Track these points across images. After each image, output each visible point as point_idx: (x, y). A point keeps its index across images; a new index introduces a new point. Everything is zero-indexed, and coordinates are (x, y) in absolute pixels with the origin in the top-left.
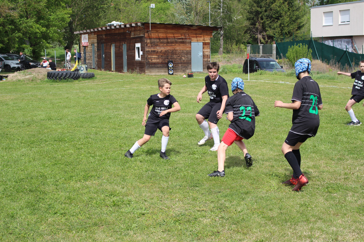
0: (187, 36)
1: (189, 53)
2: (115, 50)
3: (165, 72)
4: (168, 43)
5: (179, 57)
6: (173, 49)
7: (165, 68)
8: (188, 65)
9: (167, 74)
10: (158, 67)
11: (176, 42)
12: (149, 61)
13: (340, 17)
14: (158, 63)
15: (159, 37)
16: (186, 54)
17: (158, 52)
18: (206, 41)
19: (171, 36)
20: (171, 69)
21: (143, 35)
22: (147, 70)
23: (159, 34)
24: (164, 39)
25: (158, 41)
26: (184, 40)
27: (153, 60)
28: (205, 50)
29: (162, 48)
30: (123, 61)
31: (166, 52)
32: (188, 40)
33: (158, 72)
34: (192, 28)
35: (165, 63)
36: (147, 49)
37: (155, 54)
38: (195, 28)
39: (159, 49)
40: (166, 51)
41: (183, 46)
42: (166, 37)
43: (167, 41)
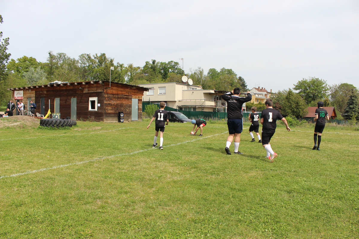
0: (130, 93)
1: (130, 106)
2: (60, 102)
3: (116, 120)
4: (118, 98)
5: (124, 109)
6: (121, 102)
8: (130, 115)
9: (117, 122)
10: (112, 117)
11: (123, 98)
12: (106, 112)
13: (159, 90)
14: (112, 113)
15: (113, 93)
17: (112, 104)
18: (140, 98)
19: (120, 93)
20: (122, 118)
21: (102, 91)
22: (105, 119)
23: (113, 91)
24: (116, 95)
25: (112, 96)
26: (128, 97)
27: (109, 111)
28: (139, 105)
29: (115, 102)
30: (71, 111)
31: (117, 106)
32: (130, 97)
33: (112, 120)
34: (133, 88)
35: (117, 114)
36: (105, 102)
37: (110, 106)
38: (134, 88)
39: (113, 102)
40: (117, 104)
41: (127, 101)
42: (117, 93)
43: (118, 96)
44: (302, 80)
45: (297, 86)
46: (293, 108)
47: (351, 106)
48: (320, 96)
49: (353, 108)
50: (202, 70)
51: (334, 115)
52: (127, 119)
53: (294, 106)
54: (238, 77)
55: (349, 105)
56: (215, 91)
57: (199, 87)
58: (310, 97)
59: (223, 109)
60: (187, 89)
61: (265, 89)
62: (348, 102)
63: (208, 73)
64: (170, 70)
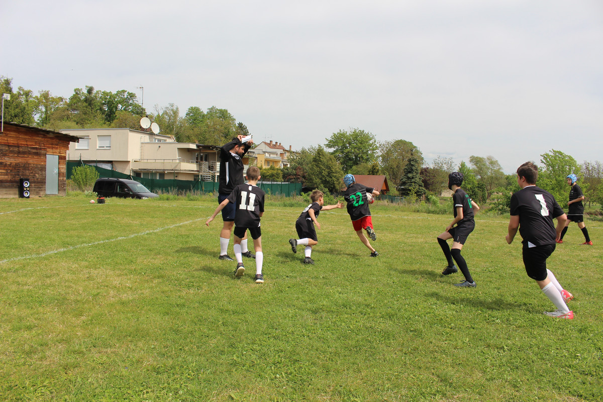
0: (43, 145)
1: (43, 169)
3: (15, 194)
4: (19, 153)
5: (32, 173)
6: (25, 161)
7: (15, 188)
8: (42, 185)
9: (17, 196)
10: (6, 187)
11: (29, 153)
13: (98, 141)
14: (7, 181)
15: (8, 143)
16: (40, 170)
17: (6, 164)
18: (62, 155)
19: (23, 143)
20: (27, 190)
23: (9, 139)
24: (15, 146)
25: (7, 149)
26: (38, 151)
28: (61, 166)
29: (12, 159)
31: (16, 167)
32: (43, 152)
33: (6, 193)
34: (48, 136)
35: (15, 182)
37: (3, 168)
38: (51, 135)
39: (8, 160)
40: (17, 165)
41: (37, 158)
42: (18, 144)
43: (18, 150)
44: (339, 131)
45: (330, 142)
46: (323, 176)
47: (410, 175)
48: (365, 157)
49: (413, 178)
50: (177, 109)
51: (385, 188)
52: (37, 192)
53: (325, 173)
54: (237, 122)
55: (407, 174)
56: (198, 146)
57: (170, 137)
58: (350, 159)
59: (211, 176)
60: (149, 141)
61: (281, 145)
62: (406, 169)
63: (187, 114)
64: (120, 106)
